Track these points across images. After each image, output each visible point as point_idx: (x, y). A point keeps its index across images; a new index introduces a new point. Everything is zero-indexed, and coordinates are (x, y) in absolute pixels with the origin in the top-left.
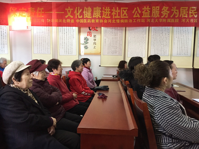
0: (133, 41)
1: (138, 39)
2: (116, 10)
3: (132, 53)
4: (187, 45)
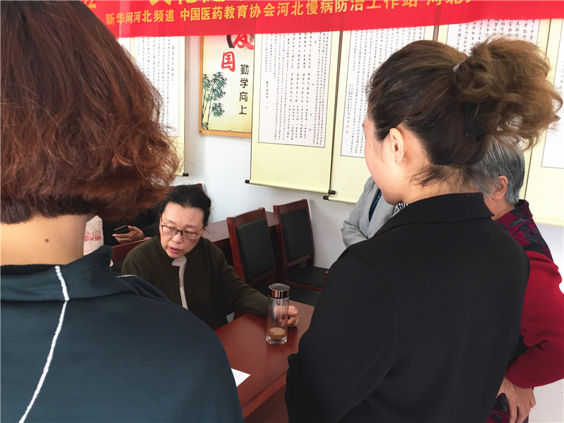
3: (360, 139)
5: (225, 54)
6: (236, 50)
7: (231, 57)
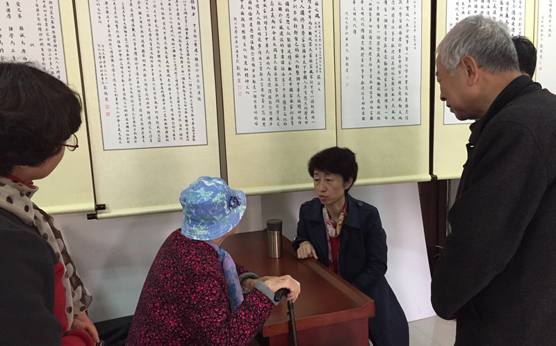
0: (123, 48)
1: (154, 37)
3: (131, 125)
4: (403, 68)
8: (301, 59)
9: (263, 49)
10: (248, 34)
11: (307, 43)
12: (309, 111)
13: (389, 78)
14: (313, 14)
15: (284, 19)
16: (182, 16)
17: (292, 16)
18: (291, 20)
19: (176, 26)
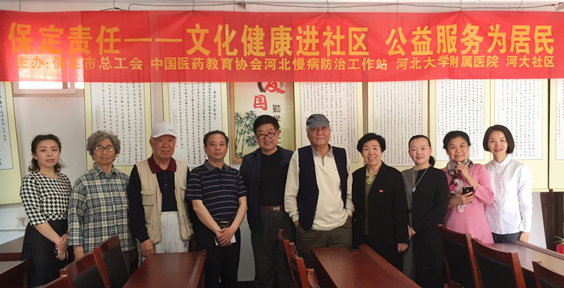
0: (386, 120)
2: (335, 33)
4: (531, 128)
5: (256, 97)
6: (267, 94)
7: (263, 99)
8: (472, 124)
9: (452, 118)
10: (444, 112)
11: (475, 115)
12: (475, 150)
13: (523, 133)
14: (479, 101)
15: (464, 103)
16: (414, 104)
17: (468, 102)
18: (467, 104)
19: (411, 109)
